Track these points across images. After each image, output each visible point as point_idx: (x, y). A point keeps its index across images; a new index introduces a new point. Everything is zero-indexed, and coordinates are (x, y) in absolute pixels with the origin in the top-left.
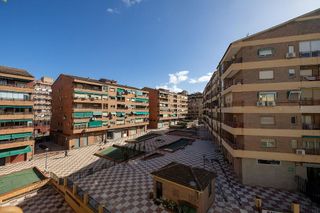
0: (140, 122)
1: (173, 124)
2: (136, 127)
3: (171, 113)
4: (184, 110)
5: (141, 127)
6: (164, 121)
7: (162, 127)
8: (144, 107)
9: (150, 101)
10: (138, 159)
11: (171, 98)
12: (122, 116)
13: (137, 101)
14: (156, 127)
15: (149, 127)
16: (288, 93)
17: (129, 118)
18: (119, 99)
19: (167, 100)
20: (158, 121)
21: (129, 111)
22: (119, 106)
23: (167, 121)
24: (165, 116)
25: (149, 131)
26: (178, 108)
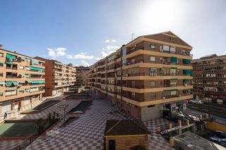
0: (35, 91)
1: (65, 90)
2: (30, 97)
3: (64, 82)
4: (73, 79)
5: (36, 96)
6: (58, 88)
7: (56, 94)
8: (40, 76)
9: (46, 71)
10: (56, 127)
11: (64, 69)
12: (13, 85)
13: (31, 70)
14: (51, 95)
15: (44, 95)
16: (160, 69)
17: (23, 88)
18: (8, 66)
19: (60, 70)
20: (53, 89)
21: (23, 80)
22: (8, 74)
23: (60, 88)
24: (60, 84)
25: (44, 99)
26: (69, 78)
